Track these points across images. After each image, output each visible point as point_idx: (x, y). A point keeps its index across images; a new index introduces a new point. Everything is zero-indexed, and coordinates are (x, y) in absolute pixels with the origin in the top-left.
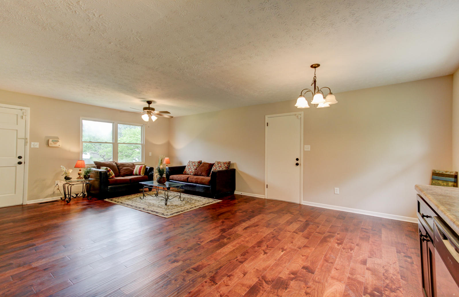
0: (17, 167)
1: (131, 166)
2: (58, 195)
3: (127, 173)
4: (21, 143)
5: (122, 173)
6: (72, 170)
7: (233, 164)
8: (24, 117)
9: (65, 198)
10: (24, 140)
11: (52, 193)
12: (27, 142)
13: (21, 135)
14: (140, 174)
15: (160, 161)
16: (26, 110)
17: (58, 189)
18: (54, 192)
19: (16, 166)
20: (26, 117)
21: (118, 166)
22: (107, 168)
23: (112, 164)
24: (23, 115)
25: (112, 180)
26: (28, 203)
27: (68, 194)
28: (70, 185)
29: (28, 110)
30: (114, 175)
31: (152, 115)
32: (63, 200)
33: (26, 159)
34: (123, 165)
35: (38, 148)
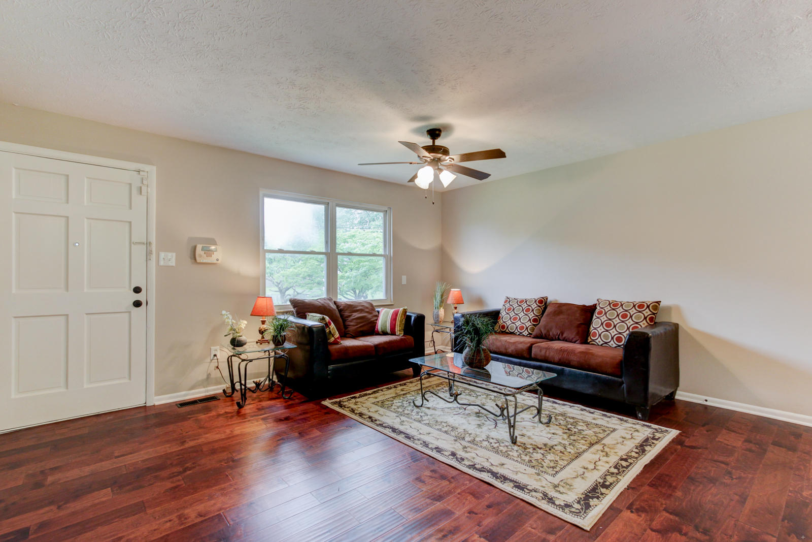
0: (132, 314)
1: (367, 310)
2: (218, 382)
3: (361, 329)
4: (139, 252)
5: (352, 329)
6: (246, 322)
7: (668, 309)
8: (144, 189)
9: (233, 392)
10: (145, 247)
11: (205, 377)
12: (151, 253)
13: (139, 235)
14: (393, 333)
15: (439, 298)
16: (147, 172)
17: (217, 367)
18: (210, 374)
19: (130, 312)
20: (149, 188)
21: (340, 311)
22: (325, 316)
23: (329, 306)
24: (141, 185)
25: (335, 349)
26: (157, 403)
27: (239, 381)
28: (243, 360)
29: (152, 171)
30: (337, 335)
31: (441, 170)
32: (227, 396)
33: (150, 295)
34: (351, 308)
35: (172, 266)
